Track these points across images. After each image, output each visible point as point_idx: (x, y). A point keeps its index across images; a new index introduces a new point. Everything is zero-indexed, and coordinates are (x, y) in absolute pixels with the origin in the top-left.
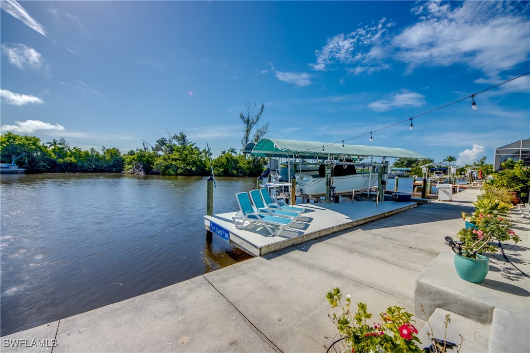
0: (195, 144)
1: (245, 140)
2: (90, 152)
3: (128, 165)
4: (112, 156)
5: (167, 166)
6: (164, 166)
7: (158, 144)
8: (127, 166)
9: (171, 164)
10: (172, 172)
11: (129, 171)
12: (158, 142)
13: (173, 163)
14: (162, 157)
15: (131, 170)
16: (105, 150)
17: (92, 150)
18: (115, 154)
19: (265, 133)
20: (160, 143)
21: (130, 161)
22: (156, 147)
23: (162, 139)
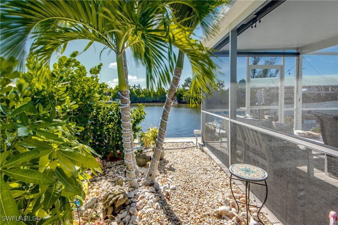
6: (189, 98)
7: (186, 82)
12: (186, 80)
14: (188, 91)
18: (162, 91)
20: (187, 81)
22: (185, 84)
23: (188, 78)
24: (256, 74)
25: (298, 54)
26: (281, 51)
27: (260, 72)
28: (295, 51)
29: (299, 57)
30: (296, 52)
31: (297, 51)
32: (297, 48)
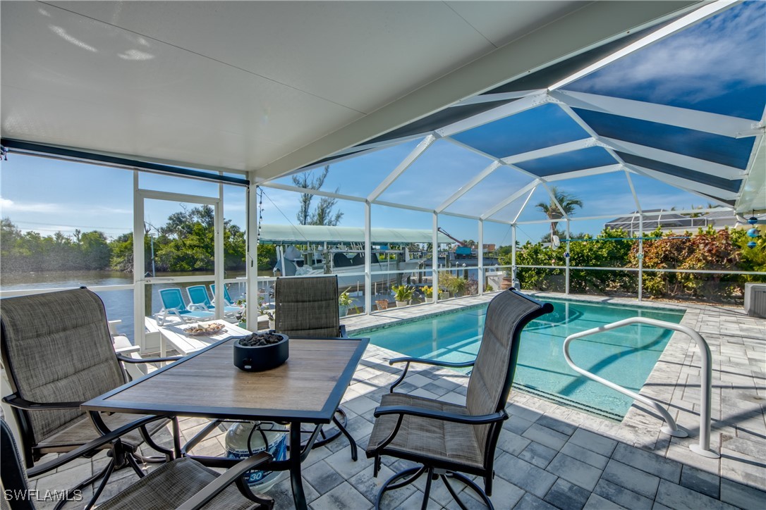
0: (230, 221)
1: (303, 215)
2: (55, 239)
3: (118, 257)
4: (90, 244)
5: (178, 256)
6: (174, 258)
7: (171, 222)
8: (115, 258)
9: (186, 254)
10: (187, 266)
11: (118, 268)
12: (170, 219)
13: (189, 252)
14: (172, 244)
15: (122, 265)
16: (80, 236)
17: (59, 235)
18: (97, 241)
19: (333, 204)
20: (174, 221)
21: (121, 251)
22: (168, 227)
23: (178, 214)
24: (309, 219)
25: (246, 183)
26: (217, 173)
27: (314, 216)
28: (243, 177)
29: (248, 188)
30: (245, 179)
31: (247, 177)
32: (247, 173)
